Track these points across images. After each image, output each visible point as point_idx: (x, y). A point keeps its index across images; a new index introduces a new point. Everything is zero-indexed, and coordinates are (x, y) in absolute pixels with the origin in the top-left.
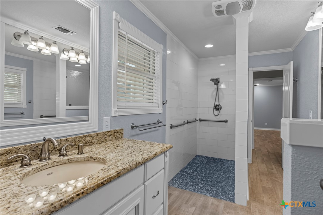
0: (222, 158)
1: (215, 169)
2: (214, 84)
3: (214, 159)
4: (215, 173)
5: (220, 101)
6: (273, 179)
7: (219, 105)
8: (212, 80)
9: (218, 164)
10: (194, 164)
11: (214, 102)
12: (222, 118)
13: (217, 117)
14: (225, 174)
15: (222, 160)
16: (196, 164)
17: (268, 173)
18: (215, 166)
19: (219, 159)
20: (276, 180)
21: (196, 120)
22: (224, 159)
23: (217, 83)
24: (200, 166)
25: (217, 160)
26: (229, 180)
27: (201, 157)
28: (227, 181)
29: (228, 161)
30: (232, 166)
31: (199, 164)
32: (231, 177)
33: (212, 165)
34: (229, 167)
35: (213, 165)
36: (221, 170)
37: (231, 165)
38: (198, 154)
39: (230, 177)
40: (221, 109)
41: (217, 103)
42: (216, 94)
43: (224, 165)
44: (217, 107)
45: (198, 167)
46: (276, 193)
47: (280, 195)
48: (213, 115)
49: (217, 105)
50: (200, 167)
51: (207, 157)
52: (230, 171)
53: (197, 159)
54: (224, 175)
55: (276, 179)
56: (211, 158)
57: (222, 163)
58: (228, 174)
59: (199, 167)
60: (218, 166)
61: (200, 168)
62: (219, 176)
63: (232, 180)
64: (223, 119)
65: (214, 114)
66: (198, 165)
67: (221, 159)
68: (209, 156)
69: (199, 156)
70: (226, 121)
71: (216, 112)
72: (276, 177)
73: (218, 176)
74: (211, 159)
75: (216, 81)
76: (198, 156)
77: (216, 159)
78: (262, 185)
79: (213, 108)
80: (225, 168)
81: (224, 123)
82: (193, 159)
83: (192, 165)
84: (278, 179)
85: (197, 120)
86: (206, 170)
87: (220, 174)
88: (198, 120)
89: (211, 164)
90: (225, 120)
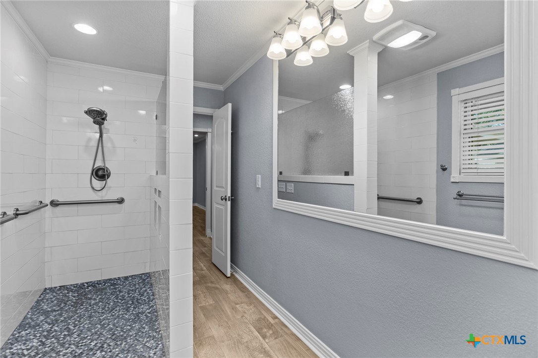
0: (113, 277)
1: (103, 309)
2: (94, 122)
3: (93, 284)
4: (104, 319)
5: (105, 159)
6: (209, 286)
7: (104, 169)
8: (90, 112)
9: (106, 294)
10: (42, 318)
11: (93, 161)
12: (111, 194)
13: (100, 193)
14: (128, 311)
15: (112, 282)
16: (46, 313)
17: (199, 279)
18: (101, 300)
19: (105, 281)
20: (214, 287)
21: (42, 205)
22: (117, 277)
23: (101, 120)
24: (61, 315)
25: (101, 284)
26: (141, 321)
27: (60, 289)
28: (137, 326)
29: (126, 278)
30: (137, 286)
31: (55, 311)
32: (142, 313)
33: (93, 302)
34: (132, 291)
35: (95, 299)
36: (116, 304)
37: (135, 285)
38: (48, 286)
39: (140, 313)
40: (109, 176)
41: (99, 164)
42: (96, 145)
43: (120, 292)
44: (100, 173)
45: (53, 323)
46: (223, 311)
47: (228, 311)
48: (91, 189)
49: (99, 169)
50: (62, 319)
51: (75, 286)
52: (138, 299)
53: (47, 300)
54: (126, 314)
55: (213, 285)
56: (87, 283)
57: (115, 289)
58: (134, 308)
59: (57, 320)
60: (108, 299)
61: (62, 321)
62: (117, 323)
63: (147, 318)
64: (115, 197)
65: (93, 188)
66: (55, 316)
67: (110, 280)
68: (79, 282)
69: (52, 290)
70: (121, 201)
71: (97, 184)
72: (212, 282)
73: (114, 325)
74: (88, 287)
75: (99, 117)
76: (50, 289)
77: (99, 283)
78: (199, 305)
79: (89, 175)
80: (123, 297)
81: (117, 205)
82: (33, 304)
83: (33, 323)
84: (215, 284)
85: (47, 205)
86: (79, 321)
87: (118, 316)
88: (49, 204)
89: (90, 299)
90: (118, 199)
